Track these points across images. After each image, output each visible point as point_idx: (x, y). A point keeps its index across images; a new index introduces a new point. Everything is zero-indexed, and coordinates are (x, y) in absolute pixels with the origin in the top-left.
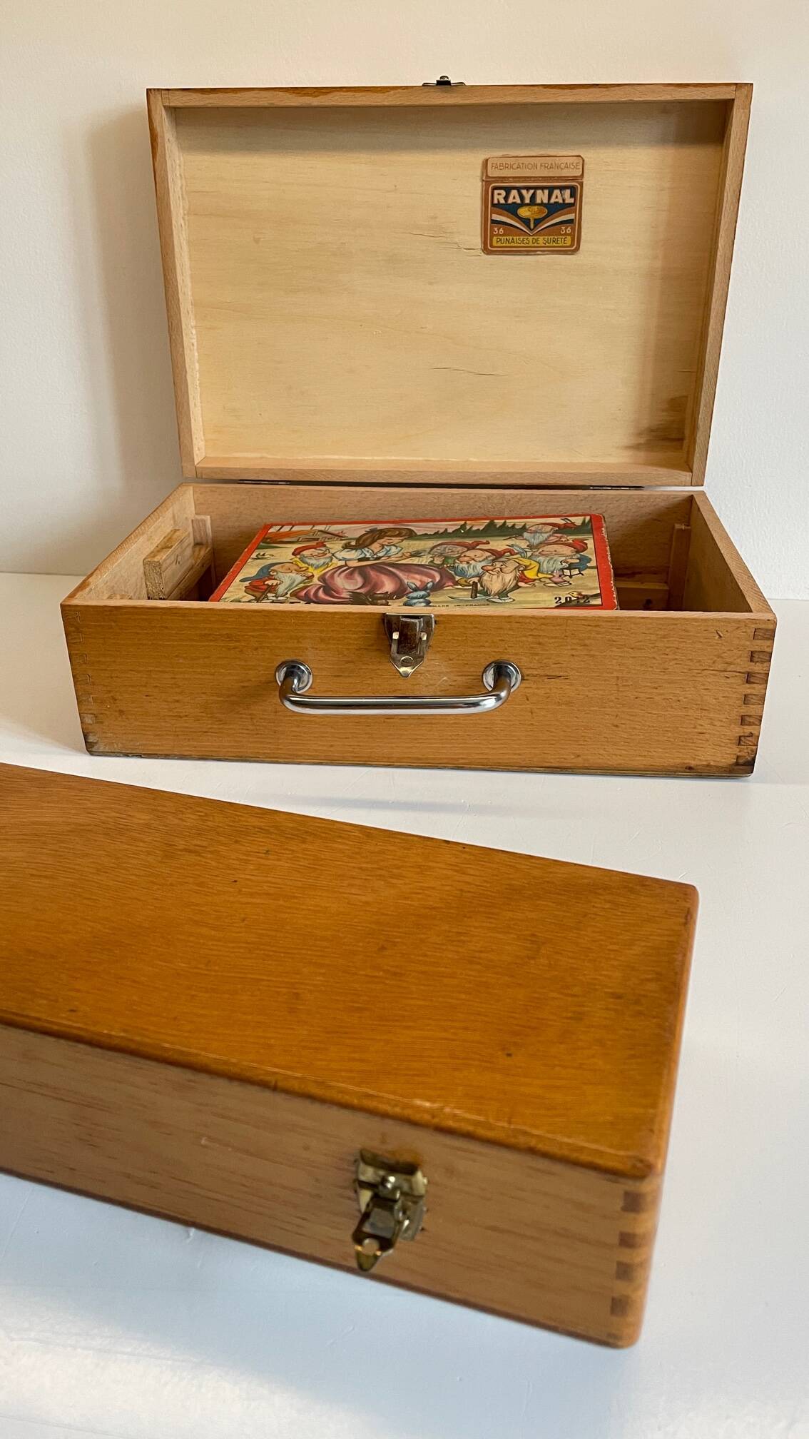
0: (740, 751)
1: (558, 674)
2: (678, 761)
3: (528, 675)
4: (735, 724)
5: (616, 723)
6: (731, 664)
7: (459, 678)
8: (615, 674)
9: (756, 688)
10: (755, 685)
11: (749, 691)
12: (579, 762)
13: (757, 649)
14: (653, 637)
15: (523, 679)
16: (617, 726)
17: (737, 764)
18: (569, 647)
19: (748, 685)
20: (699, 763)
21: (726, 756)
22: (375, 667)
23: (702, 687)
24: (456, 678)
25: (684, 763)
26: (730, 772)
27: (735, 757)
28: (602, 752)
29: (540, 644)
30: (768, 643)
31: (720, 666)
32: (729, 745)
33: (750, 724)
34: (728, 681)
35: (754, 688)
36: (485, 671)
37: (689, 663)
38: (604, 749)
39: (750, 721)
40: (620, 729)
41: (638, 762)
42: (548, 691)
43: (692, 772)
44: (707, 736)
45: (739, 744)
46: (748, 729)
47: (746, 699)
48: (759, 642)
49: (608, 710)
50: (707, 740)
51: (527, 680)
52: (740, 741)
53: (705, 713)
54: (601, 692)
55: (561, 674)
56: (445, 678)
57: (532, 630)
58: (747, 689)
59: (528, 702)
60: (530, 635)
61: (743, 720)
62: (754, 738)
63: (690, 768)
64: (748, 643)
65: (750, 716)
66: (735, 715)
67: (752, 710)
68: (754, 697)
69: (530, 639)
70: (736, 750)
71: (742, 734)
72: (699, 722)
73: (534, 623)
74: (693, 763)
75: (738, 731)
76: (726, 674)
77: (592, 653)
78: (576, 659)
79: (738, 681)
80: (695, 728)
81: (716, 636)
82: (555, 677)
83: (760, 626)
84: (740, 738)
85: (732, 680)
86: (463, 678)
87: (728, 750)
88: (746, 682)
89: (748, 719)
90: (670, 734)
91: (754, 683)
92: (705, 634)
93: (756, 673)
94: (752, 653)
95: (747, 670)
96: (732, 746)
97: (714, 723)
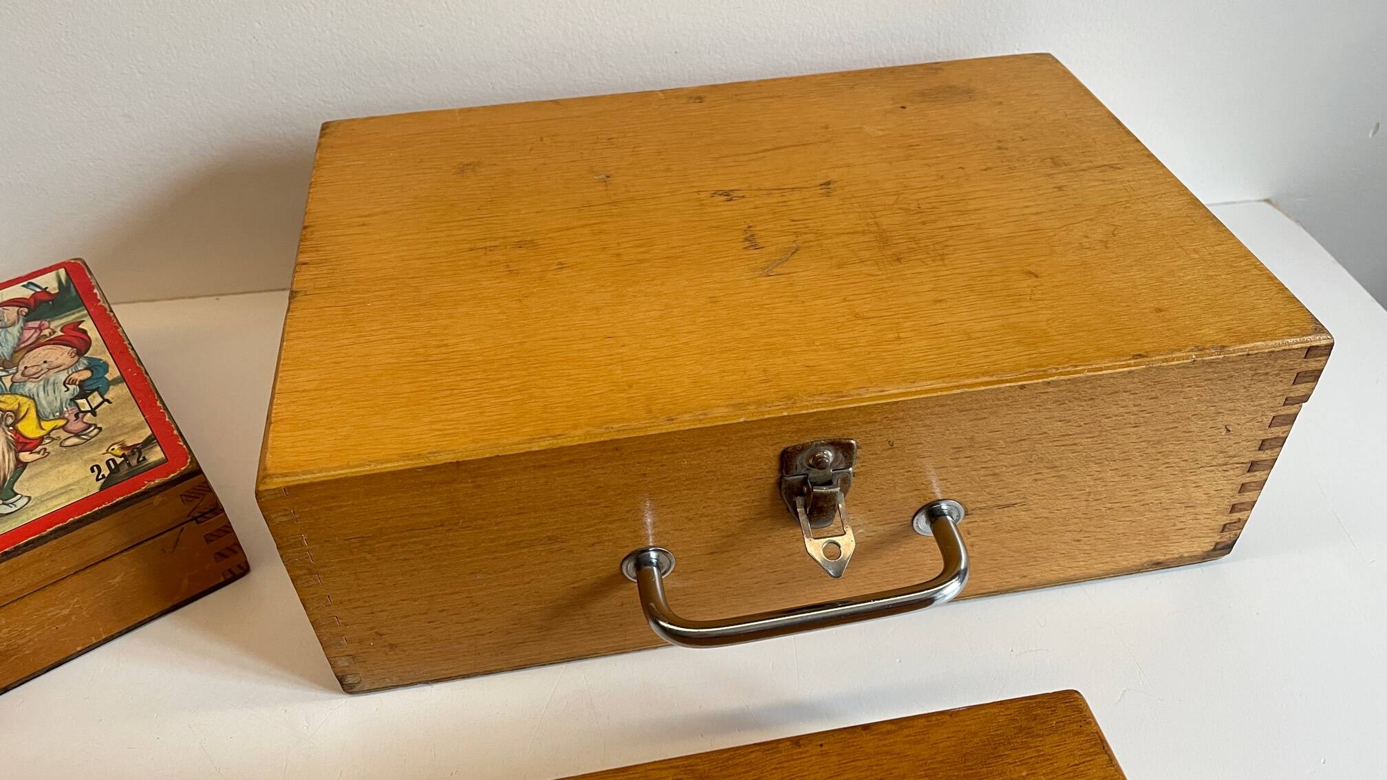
0: (1222, 538)
1: (1013, 502)
2: (1147, 559)
3: (973, 510)
4: (1223, 514)
5: (1078, 537)
6: (1235, 456)
7: (880, 528)
8: (1088, 490)
9: (1258, 475)
10: (1257, 473)
11: (1248, 480)
12: (1026, 581)
13: (1269, 436)
15: (966, 514)
16: (1079, 540)
17: (1214, 550)
18: (1034, 473)
19: (1248, 474)
20: (1170, 556)
21: (1204, 544)
22: (764, 536)
23: (1194, 485)
24: (875, 528)
25: (1152, 561)
26: (1204, 558)
27: (1214, 544)
28: (1056, 568)
29: (994, 475)
30: (1287, 427)
31: (1222, 460)
32: (1210, 535)
33: (1241, 510)
34: (1226, 474)
35: (1255, 476)
36: (916, 516)
37: (1183, 464)
38: (1059, 565)
39: (1240, 508)
40: (1082, 543)
41: (1098, 568)
42: (997, 521)
43: (1159, 565)
44: (1186, 531)
45: (1223, 531)
46: (1236, 516)
47: (1243, 488)
48: (1273, 429)
49: (1072, 527)
50: (1186, 535)
51: (970, 514)
52: (1224, 528)
53: (1192, 510)
54: (1065, 511)
55: (1018, 501)
56: (861, 531)
57: (986, 462)
58: (1247, 478)
59: (969, 536)
60: (982, 468)
61: (1233, 509)
62: (1241, 523)
63: (1160, 562)
64: (1261, 432)
65: (1242, 504)
66: (1226, 504)
67: (1247, 497)
68: (1252, 484)
69: (983, 472)
70: (1216, 538)
71: (1228, 522)
72: (1182, 519)
73: (989, 454)
74: (1161, 558)
75: (1225, 519)
76: (1225, 468)
77: (1062, 473)
78: (1039, 483)
79: (1238, 472)
80: (1174, 525)
81: (1224, 431)
82: (1008, 506)
83: (1281, 413)
84: (1225, 525)
85: (1231, 472)
86: (887, 527)
87: (1208, 540)
88: (1248, 471)
89: (1240, 507)
90: (1142, 537)
91: (1256, 471)
92: (1210, 432)
93: (1261, 461)
94: (1263, 441)
95: (1252, 459)
96: (1215, 535)
97: (1199, 517)
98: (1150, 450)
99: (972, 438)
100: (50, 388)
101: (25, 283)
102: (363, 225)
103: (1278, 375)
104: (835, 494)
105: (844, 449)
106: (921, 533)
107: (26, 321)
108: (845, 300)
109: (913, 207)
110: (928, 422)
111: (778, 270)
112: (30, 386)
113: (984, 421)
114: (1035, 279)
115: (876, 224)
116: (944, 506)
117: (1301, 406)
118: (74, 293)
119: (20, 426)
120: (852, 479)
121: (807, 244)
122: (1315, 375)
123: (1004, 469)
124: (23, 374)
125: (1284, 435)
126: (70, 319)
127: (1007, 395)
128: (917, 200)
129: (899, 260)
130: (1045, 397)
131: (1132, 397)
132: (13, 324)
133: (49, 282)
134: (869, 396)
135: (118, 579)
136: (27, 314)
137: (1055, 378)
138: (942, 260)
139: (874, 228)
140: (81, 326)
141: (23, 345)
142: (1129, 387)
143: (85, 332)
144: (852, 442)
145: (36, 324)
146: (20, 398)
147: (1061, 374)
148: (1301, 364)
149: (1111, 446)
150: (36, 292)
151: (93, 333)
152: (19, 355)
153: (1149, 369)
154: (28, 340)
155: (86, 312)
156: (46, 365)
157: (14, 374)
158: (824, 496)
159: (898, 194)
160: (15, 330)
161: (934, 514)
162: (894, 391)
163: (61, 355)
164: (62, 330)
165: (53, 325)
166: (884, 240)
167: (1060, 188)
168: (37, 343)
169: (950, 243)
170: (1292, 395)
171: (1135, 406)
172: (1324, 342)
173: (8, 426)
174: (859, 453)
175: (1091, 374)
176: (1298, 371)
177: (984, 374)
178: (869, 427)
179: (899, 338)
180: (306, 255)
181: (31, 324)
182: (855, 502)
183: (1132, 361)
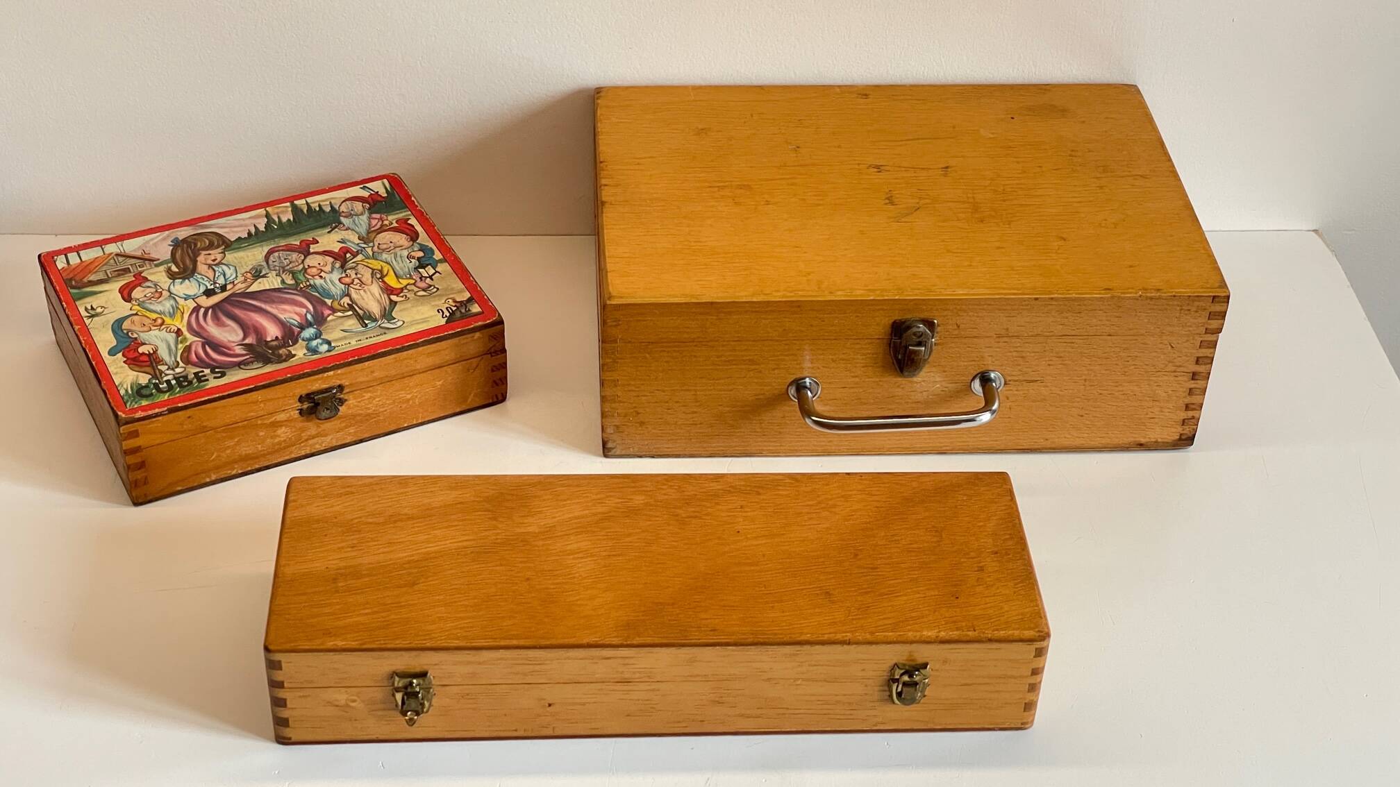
0: (1183, 430)
1: (1036, 379)
2: (1132, 439)
3: (1010, 381)
4: (1181, 410)
5: (1081, 413)
6: (1180, 366)
7: (949, 387)
8: (1084, 377)
9: (1200, 383)
10: (1198, 381)
11: (1193, 386)
12: (1048, 444)
13: (1201, 355)
14: (1118, 349)
15: (1005, 384)
16: (1082, 416)
17: (1180, 439)
18: (1047, 359)
19: (1193, 382)
20: (1148, 440)
21: (1173, 434)
22: (877, 380)
23: (1156, 384)
24: (946, 387)
25: (1135, 441)
26: (1174, 446)
27: (1179, 434)
29: (1022, 357)
30: (1212, 350)
31: (1172, 368)
32: (1175, 426)
33: (1193, 410)
34: (1177, 379)
35: (1197, 383)
36: (973, 379)
37: (1146, 367)
38: (1069, 434)
39: (1193, 408)
40: (1085, 418)
42: (1026, 392)
43: (1141, 447)
44: (1156, 420)
45: (1183, 425)
46: (1190, 414)
47: (1191, 392)
48: (1204, 350)
50: (1157, 423)
51: (1009, 385)
52: (1184, 422)
53: (1157, 404)
54: (1071, 391)
55: (1039, 379)
56: (938, 386)
57: (1017, 347)
58: (1192, 384)
59: (1008, 401)
60: (1015, 351)
61: (1187, 407)
62: (1196, 420)
63: (1141, 445)
64: (1195, 351)
65: (1193, 404)
66: (1181, 403)
67: (1195, 399)
68: (1197, 390)
69: (1015, 354)
70: (1180, 429)
71: (1186, 417)
72: (1152, 410)
73: (1019, 342)
74: (1143, 441)
75: (1184, 415)
76: (1175, 374)
77: (1066, 362)
78: (1052, 367)
79: (1186, 379)
80: (1147, 414)
81: (1170, 347)
82: (1032, 381)
83: (1205, 339)
84: (1184, 420)
85: (1180, 378)
86: (953, 385)
87: (1174, 430)
88: (1192, 379)
89: (1193, 406)
90: (1126, 420)
91: (1197, 380)
92: (1161, 346)
93: (1200, 373)
94: (1198, 358)
95: (1194, 370)
96: (1178, 426)
97: (1164, 410)
98: (1122, 354)
99: (1007, 329)
100: (399, 259)
101: (362, 186)
102: (638, 164)
103: (1196, 312)
104: (921, 351)
105: (930, 324)
106: (976, 393)
107: (371, 213)
108: (943, 241)
109: (1001, 189)
110: (980, 314)
111: (903, 220)
112: (385, 256)
113: (1014, 318)
114: (1063, 241)
115: (973, 198)
116: (992, 375)
117: (1218, 337)
118: (398, 199)
119: (386, 279)
120: (934, 347)
121: (926, 206)
122: (1223, 315)
123: (1028, 354)
124: (378, 247)
125: (1212, 355)
126: (401, 216)
127: (1026, 303)
128: (1004, 185)
129: (982, 221)
130: (1050, 307)
131: (1105, 314)
132: (362, 214)
133: (379, 187)
134: (946, 294)
135: (440, 383)
136: (369, 209)
137: (1056, 296)
138: (1009, 224)
139: (971, 200)
140: (409, 222)
141: (372, 229)
142: (1102, 307)
143: (413, 226)
144: (936, 321)
145: (378, 216)
146: (381, 263)
147: (1059, 294)
148: (1210, 307)
149: (1095, 347)
150: (371, 194)
151: (419, 228)
152: (373, 235)
153: (1113, 297)
154: (376, 225)
155: (410, 213)
156: (392, 244)
157: (373, 247)
158: (915, 352)
159: (992, 179)
160: (365, 217)
161: (985, 380)
162: (961, 293)
163: (401, 239)
164: (397, 222)
165: (390, 218)
166: (976, 208)
167: (1101, 187)
168: (382, 229)
169: (1018, 215)
170: (1209, 327)
171: (1108, 320)
172: (1224, 294)
173: (379, 279)
174: (939, 329)
175: (1077, 296)
176: (1210, 310)
177: (1014, 289)
178: (945, 313)
179: (971, 265)
180: (607, 180)
181: (374, 216)
182: (935, 364)
183: (1103, 292)
